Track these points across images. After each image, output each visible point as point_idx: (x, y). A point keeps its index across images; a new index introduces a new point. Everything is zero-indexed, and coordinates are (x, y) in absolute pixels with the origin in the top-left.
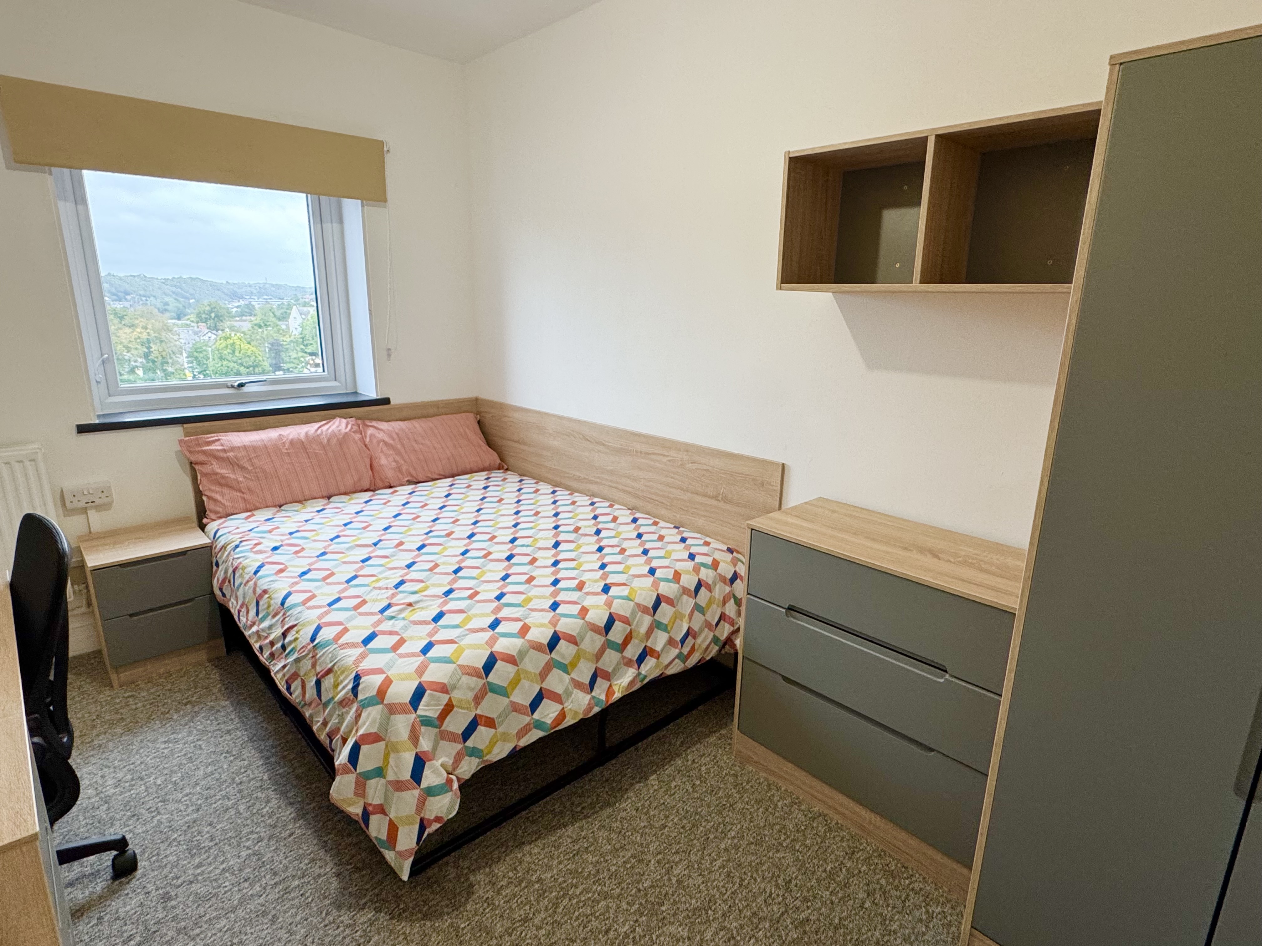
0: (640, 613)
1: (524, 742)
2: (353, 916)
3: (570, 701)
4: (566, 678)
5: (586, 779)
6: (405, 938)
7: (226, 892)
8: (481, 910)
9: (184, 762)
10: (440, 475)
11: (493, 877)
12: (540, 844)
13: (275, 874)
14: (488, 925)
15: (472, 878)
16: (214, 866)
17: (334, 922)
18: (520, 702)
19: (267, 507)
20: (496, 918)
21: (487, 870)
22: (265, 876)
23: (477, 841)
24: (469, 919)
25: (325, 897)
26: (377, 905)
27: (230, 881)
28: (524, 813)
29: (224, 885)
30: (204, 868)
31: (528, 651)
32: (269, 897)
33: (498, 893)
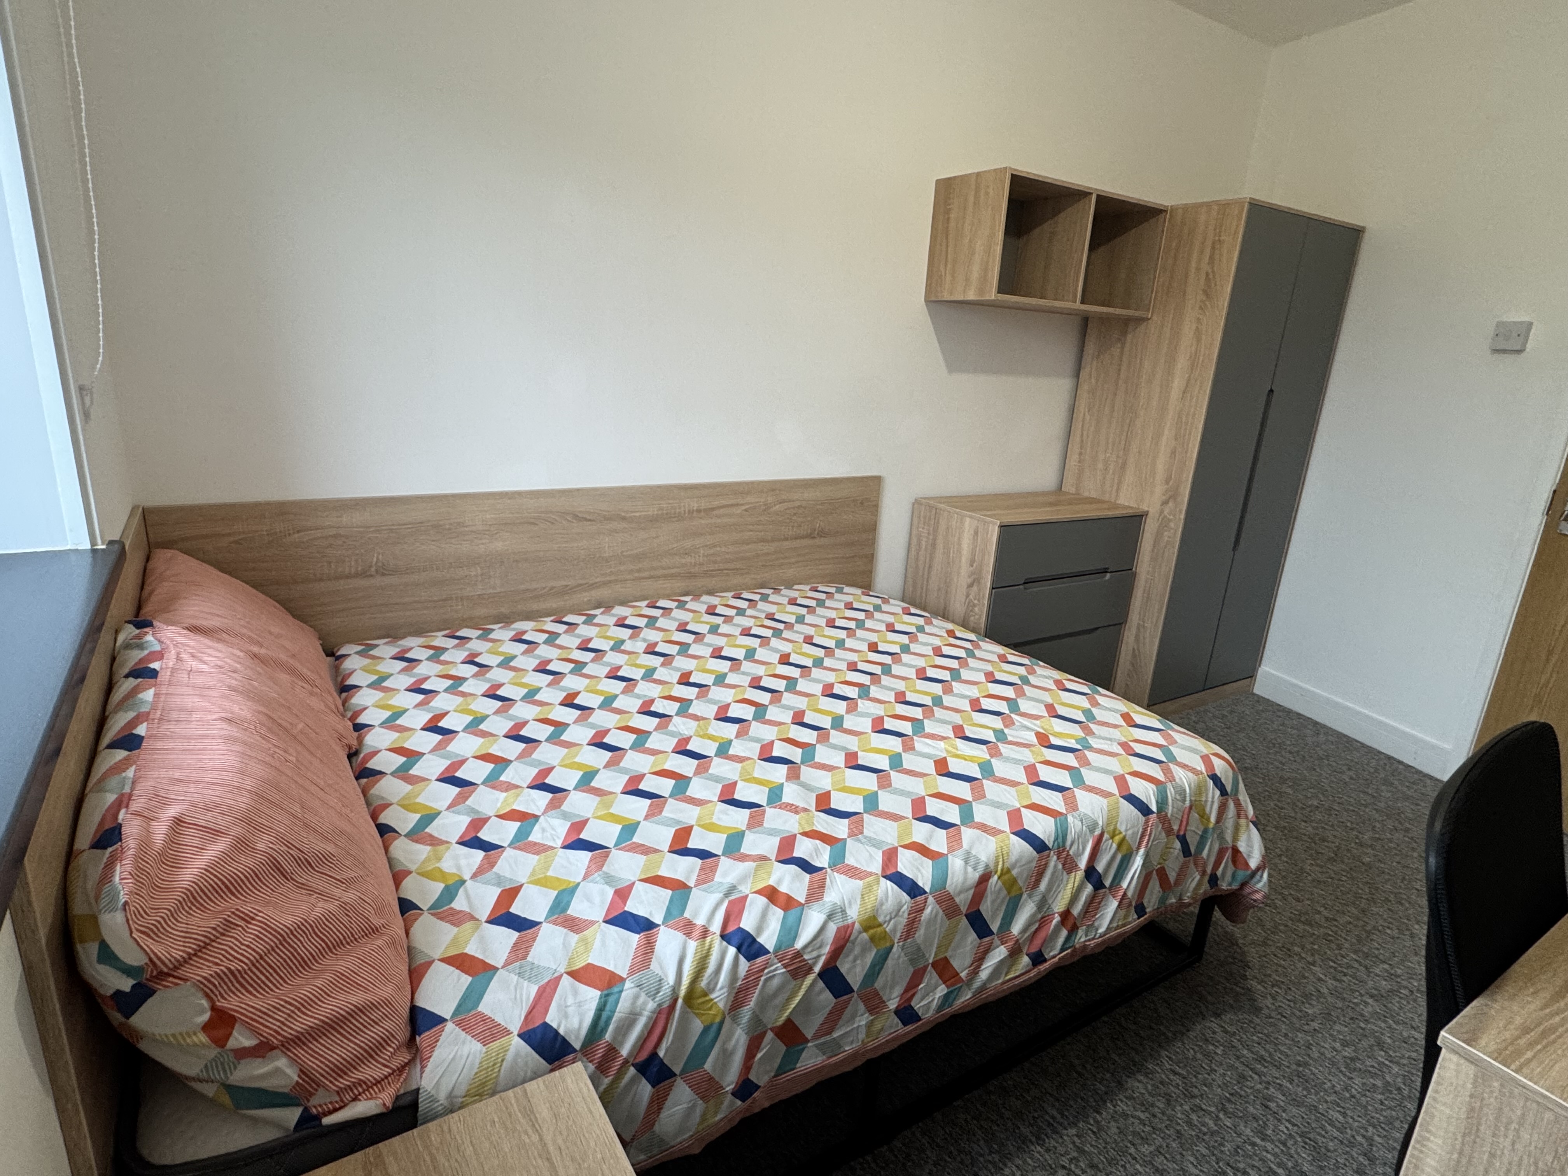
2: (1261, 996)
7: (1294, 1125)
16: (1265, 1154)
17: (1277, 1011)
22: (1252, 1088)
25: (1251, 1022)
26: (1238, 979)
27: (1276, 1127)
29: (1286, 1132)
30: (1272, 1166)
32: (1277, 1075)
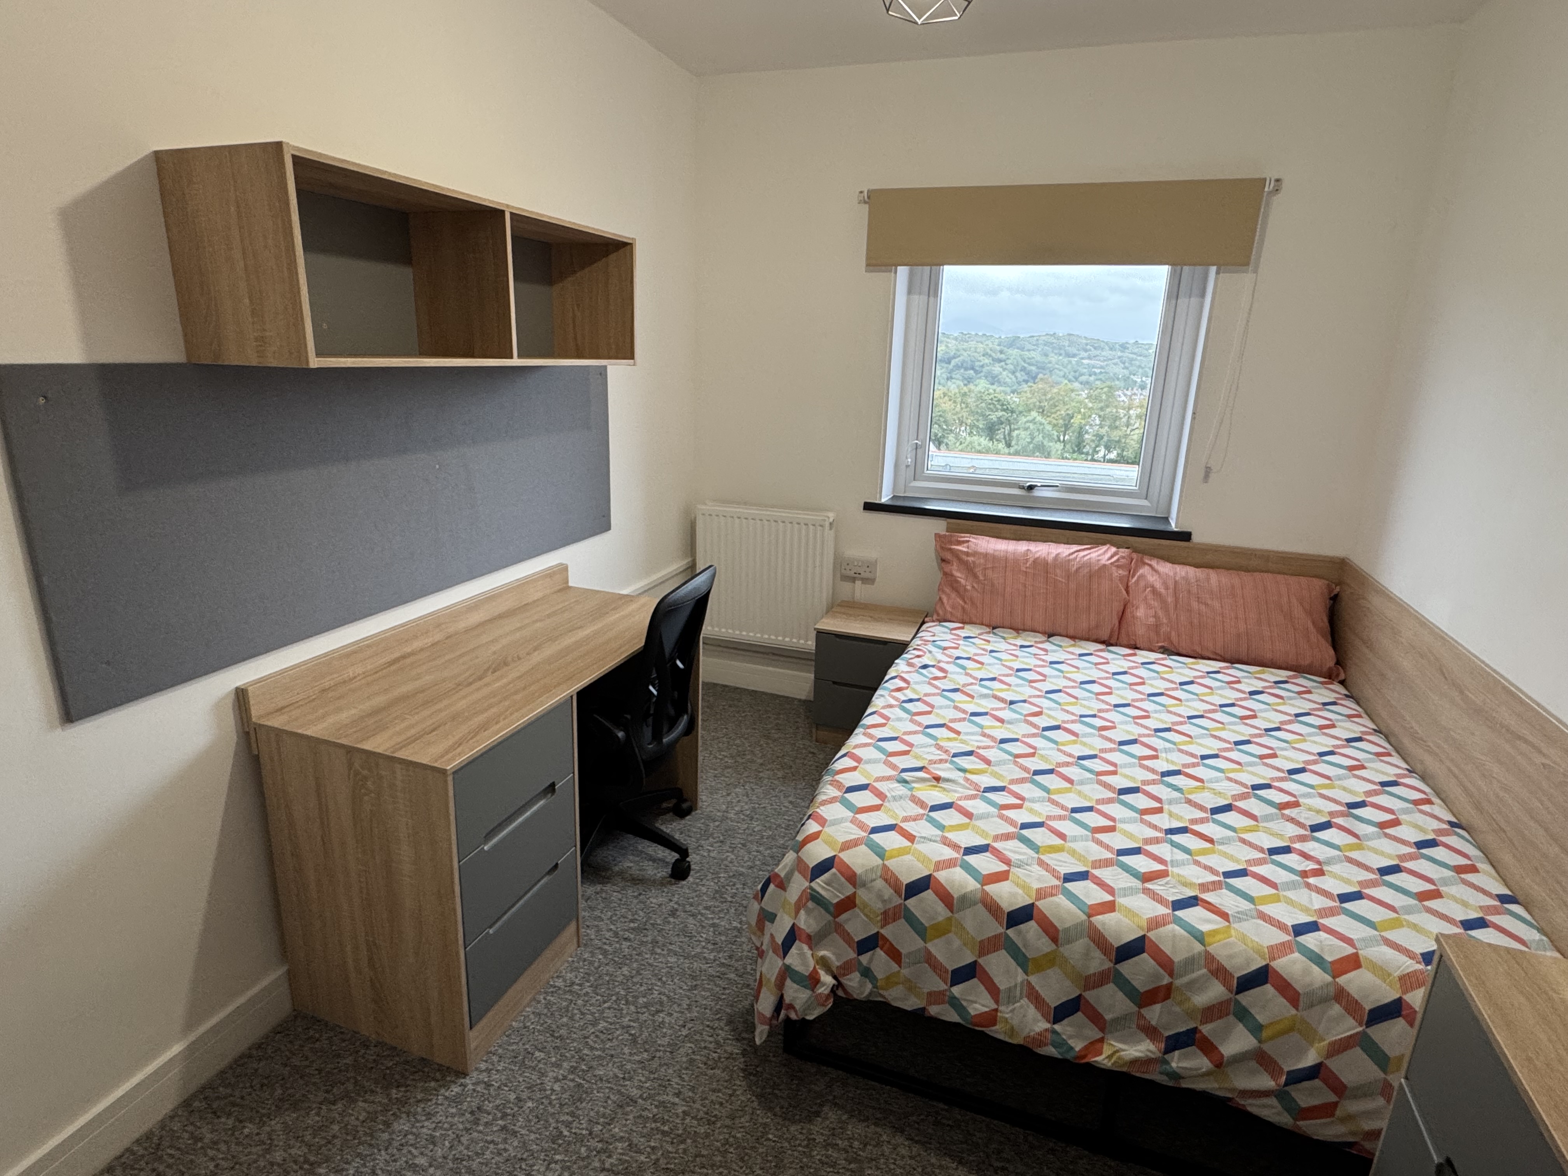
0: (1204, 971)
1: (934, 1010)
2: (728, 1039)
3: (1011, 1008)
4: (1020, 976)
5: (1051, 1144)
6: (731, 1095)
8: (798, 1142)
9: (783, 826)
10: (1216, 654)
11: (841, 1128)
12: (915, 1149)
13: (730, 957)
14: (786, 1161)
15: (826, 1109)
17: (714, 1029)
18: (939, 958)
19: (982, 624)
20: (798, 1163)
21: (845, 1117)
23: (870, 1082)
24: (780, 1137)
25: (732, 1006)
26: (748, 1049)
28: (941, 1105)
31: (975, 904)
33: (827, 1145)
